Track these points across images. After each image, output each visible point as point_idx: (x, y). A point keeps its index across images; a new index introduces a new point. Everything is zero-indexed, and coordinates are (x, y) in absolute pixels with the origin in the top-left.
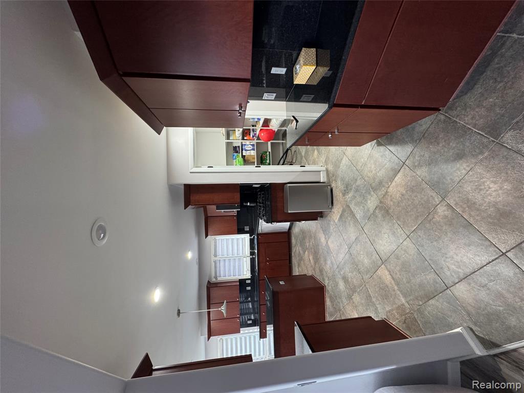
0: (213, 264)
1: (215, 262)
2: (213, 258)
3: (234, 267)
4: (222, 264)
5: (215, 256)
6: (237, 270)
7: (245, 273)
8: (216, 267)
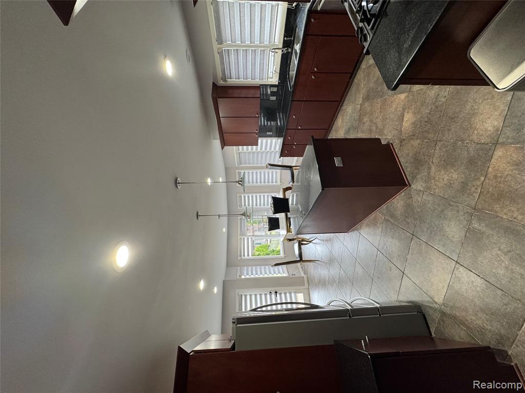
0: (217, 57)
1: (220, 53)
2: (215, 46)
3: (254, 64)
4: (232, 57)
5: (220, 41)
6: (257, 70)
7: (270, 75)
8: (222, 63)
